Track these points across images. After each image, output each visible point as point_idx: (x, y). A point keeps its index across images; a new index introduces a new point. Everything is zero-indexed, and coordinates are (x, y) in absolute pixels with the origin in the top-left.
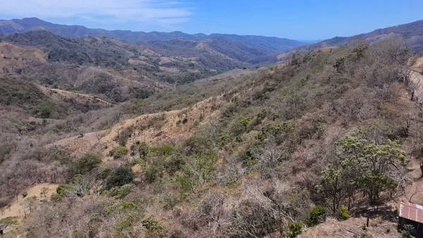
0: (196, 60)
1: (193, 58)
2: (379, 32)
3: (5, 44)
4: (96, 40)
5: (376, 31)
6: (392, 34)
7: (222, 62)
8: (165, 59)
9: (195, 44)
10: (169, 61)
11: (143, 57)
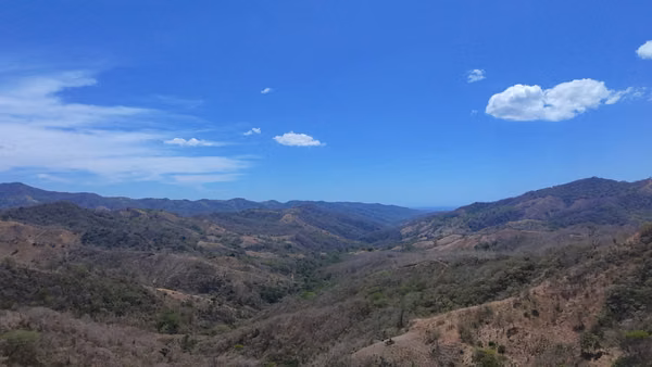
0: (292, 240)
1: (286, 237)
2: (531, 195)
3: (13, 223)
4: (138, 214)
5: (526, 194)
6: (549, 198)
7: (327, 241)
8: (247, 240)
9: (279, 217)
10: (255, 242)
11: (213, 238)
